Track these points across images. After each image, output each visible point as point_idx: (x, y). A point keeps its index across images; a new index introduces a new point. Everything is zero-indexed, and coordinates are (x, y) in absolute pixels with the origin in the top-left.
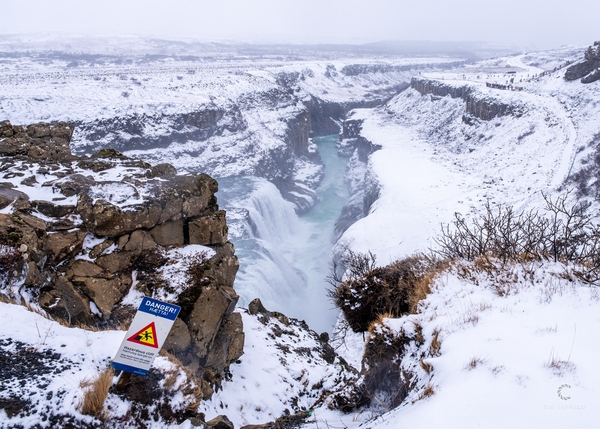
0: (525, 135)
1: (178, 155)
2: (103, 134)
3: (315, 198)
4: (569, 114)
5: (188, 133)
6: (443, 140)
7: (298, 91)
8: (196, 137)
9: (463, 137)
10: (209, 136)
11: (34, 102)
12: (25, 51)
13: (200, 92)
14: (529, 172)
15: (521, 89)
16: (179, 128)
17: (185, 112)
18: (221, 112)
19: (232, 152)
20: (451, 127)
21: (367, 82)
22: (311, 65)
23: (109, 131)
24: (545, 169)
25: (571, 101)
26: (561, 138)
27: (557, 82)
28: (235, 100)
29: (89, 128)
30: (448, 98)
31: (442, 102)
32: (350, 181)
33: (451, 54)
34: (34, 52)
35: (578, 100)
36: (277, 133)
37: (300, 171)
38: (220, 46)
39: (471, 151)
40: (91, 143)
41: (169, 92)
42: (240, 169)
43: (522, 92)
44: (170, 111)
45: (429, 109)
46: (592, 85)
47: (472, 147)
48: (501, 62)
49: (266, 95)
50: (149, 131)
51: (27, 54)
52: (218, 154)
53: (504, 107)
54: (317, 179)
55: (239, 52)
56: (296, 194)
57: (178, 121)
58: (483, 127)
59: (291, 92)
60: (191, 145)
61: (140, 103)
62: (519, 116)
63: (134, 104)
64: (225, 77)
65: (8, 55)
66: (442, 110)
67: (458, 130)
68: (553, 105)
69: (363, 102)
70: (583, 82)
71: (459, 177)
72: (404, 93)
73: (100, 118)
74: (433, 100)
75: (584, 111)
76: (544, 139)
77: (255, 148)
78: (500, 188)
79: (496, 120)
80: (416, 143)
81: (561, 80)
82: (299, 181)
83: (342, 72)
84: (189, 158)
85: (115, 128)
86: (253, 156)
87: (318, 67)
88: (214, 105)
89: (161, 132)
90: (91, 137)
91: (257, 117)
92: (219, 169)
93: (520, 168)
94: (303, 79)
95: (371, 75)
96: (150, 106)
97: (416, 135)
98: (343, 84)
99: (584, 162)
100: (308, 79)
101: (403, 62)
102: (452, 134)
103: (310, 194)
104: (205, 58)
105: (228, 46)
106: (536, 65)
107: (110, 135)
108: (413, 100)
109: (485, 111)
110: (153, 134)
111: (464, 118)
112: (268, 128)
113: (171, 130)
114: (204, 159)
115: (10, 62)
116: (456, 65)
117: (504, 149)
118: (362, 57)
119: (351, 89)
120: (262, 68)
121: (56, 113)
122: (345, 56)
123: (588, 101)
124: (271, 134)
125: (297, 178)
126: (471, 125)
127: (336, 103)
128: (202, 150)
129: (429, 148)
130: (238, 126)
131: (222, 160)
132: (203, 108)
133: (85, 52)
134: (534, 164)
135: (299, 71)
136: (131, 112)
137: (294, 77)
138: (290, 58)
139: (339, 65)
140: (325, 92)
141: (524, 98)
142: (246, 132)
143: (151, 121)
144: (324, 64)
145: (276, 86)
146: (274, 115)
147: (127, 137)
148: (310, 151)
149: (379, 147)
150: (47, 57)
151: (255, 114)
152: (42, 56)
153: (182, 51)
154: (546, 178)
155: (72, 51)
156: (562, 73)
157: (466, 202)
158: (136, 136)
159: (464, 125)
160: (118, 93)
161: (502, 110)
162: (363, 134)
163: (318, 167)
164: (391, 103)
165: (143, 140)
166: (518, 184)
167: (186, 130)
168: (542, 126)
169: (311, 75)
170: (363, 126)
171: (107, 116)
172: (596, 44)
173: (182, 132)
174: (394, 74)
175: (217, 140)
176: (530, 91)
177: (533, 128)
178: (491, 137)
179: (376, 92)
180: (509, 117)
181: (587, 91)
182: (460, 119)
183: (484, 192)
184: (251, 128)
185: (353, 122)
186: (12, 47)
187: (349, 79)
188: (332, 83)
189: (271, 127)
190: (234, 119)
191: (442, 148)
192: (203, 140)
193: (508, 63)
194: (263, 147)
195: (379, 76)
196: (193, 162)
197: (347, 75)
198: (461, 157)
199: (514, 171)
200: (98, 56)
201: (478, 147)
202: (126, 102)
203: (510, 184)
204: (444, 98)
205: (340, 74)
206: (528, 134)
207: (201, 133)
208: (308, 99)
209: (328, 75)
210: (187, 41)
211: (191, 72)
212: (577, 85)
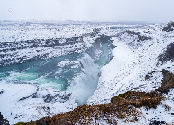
0: (151, 45)
1: (67, 48)
2: (49, 42)
3: (100, 59)
4: (162, 40)
5: (69, 43)
6: (132, 45)
7: (99, 33)
8: (71, 43)
9: (137, 45)
10: (74, 43)
11: (33, 35)
12: (38, 23)
13: (73, 33)
14: (150, 54)
15: (151, 33)
16: (67, 41)
17: (69, 38)
18: (78, 38)
19: (80, 47)
20: (134, 42)
21: (117, 31)
22: (103, 27)
23: (51, 42)
24: (154, 53)
25: (163, 36)
26: (160, 46)
27: (160, 32)
28: (82, 35)
29: (46, 41)
30: (135, 35)
31: (133, 36)
32: (109, 55)
33: (138, 24)
34: (40, 23)
35: (165, 36)
36: (92, 43)
37: (97, 52)
38: (83, 22)
39: (138, 48)
40: (46, 44)
41: (66, 33)
42: (81, 51)
43: (152, 34)
44: (65, 37)
45: (130, 38)
46: (169, 33)
47: (138, 47)
48: (150, 26)
49: (90, 34)
50: (60, 42)
51: (39, 23)
52: (76, 48)
53: (147, 37)
54: (101, 54)
55: (87, 23)
56: (95, 58)
57: (67, 40)
58: (141, 42)
59: (97, 33)
60: (70, 45)
61: (58, 35)
62: (150, 40)
63: (57, 35)
64: (80, 29)
65: (34, 24)
66: (133, 38)
67: (136, 43)
68: (159, 38)
69: (115, 35)
70: (167, 32)
71: (133, 55)
72: (124, 34)
73: (48, 39)
74: (131, 35)
75: (166, 39)
76: (156, 46)
77: (85, 46)
78: (142, 58)
79: (145, 41)
80: (125, 46)
81: (161, 31)
82: (97, 55)
83: (110, 28)
84: (69, 48)
85: (52, 41)
86: (85, 48)
87: (105, 27)
88: (76, 36)
89: (63, 42)
90: (46, 43)
91: (87, 39)
92: (76, 51)
93: (148, 53)
94: (101, 30)
95: (118, 29)
96: (60, 36)
97: (125, 44)
98: (110, 31)
99: (164, 52)
100: (102, 30)
101: (126, 26)
102: (134, 44)
103: (99, 58)
104: (79, 25)
105: (85, 22)
106: (159, 27)
107: (51, 43)
108: (126, 35)
109: (142, 38)
110: (61, 42)
111: (137, 40)
112: (89, 41)
113: (65, 42)
114: (73, 49)
115: (35, 25)
116: (140, 27)
117: (146, 48)
118: (116, 25)
119: (112, 32)
120: (90, 27)
121: (38, 37)
122: (113, 24)
123: (167, 37)
124: (90, 43)
125: (96, 54)
126: (139, 42)
127: (108, 36)
128: (72, 47)
129: (128, 47)
130: (82, 41)
131: (77, 49)
132: (73, 37)
133: (52, 23)
134: (152, 52)
135: (100, 28)
136: (56, 37)
137: (98, 29)
138: (99, 25)
139: (110, 27)
140: (106, 33)
141: (152, 35)
142: (83, 43)
143: (60, 40)
144: (106, 26)
145: (92, 32)
146: (91, 38)
147: (55, 43)
148: (100, 47)
149: (116, 47)
150: (43, 24)
151: (86, 38)
152: (42, 24)
153: (74, 23)
154: (154, 56)
155: (49, 23)
156: (162, 29)
157: (133, 61)
158: (57, 43)
159: (137, 42)
160: (53, 33)
161: (146, 38)
162: (113, 43)
163: (102, 51)
164: (121, 36)
165: (58, 44)
166: (147, 57)
167: (69, 42)
168: (156, 42)
169: (103, 29)
170: (113, 41)
171: (50, 38)
172: (170, 22)
173: (68, 42)
174: (123, 29)
175: (76, 44)
176: (153, 34)
177: (153, 43)
178: (143, 45)
179: (118, 33)
180: (148, 40)
181: (167, 34)
182: (136, 40)
183: (138, 59)
184: (85, 42)
185: (111, 40)
186: (36, 22)
187: (112, 30)
188: (108, 31)
189: (90, 41)
190: (81, 39)
191: (131, 47)
192: (73, 44)
193: (152, 27)
194: (88, 46)
195: (120, 29)
196: (70, 49)
197: (112, 29)
198: (135, 50)
199: (147, 54)
200: (54, 24)
201: (140, 47)
202: (55, 35)
203: (145, 57)
204: (134, 35)
205: (110, 29)
206: (152, 44)
207: (72, 43)
208: (101, 35)
209: (107, 29)
210: (75, 21)
211: (73, 28)
212: (165, 32)
